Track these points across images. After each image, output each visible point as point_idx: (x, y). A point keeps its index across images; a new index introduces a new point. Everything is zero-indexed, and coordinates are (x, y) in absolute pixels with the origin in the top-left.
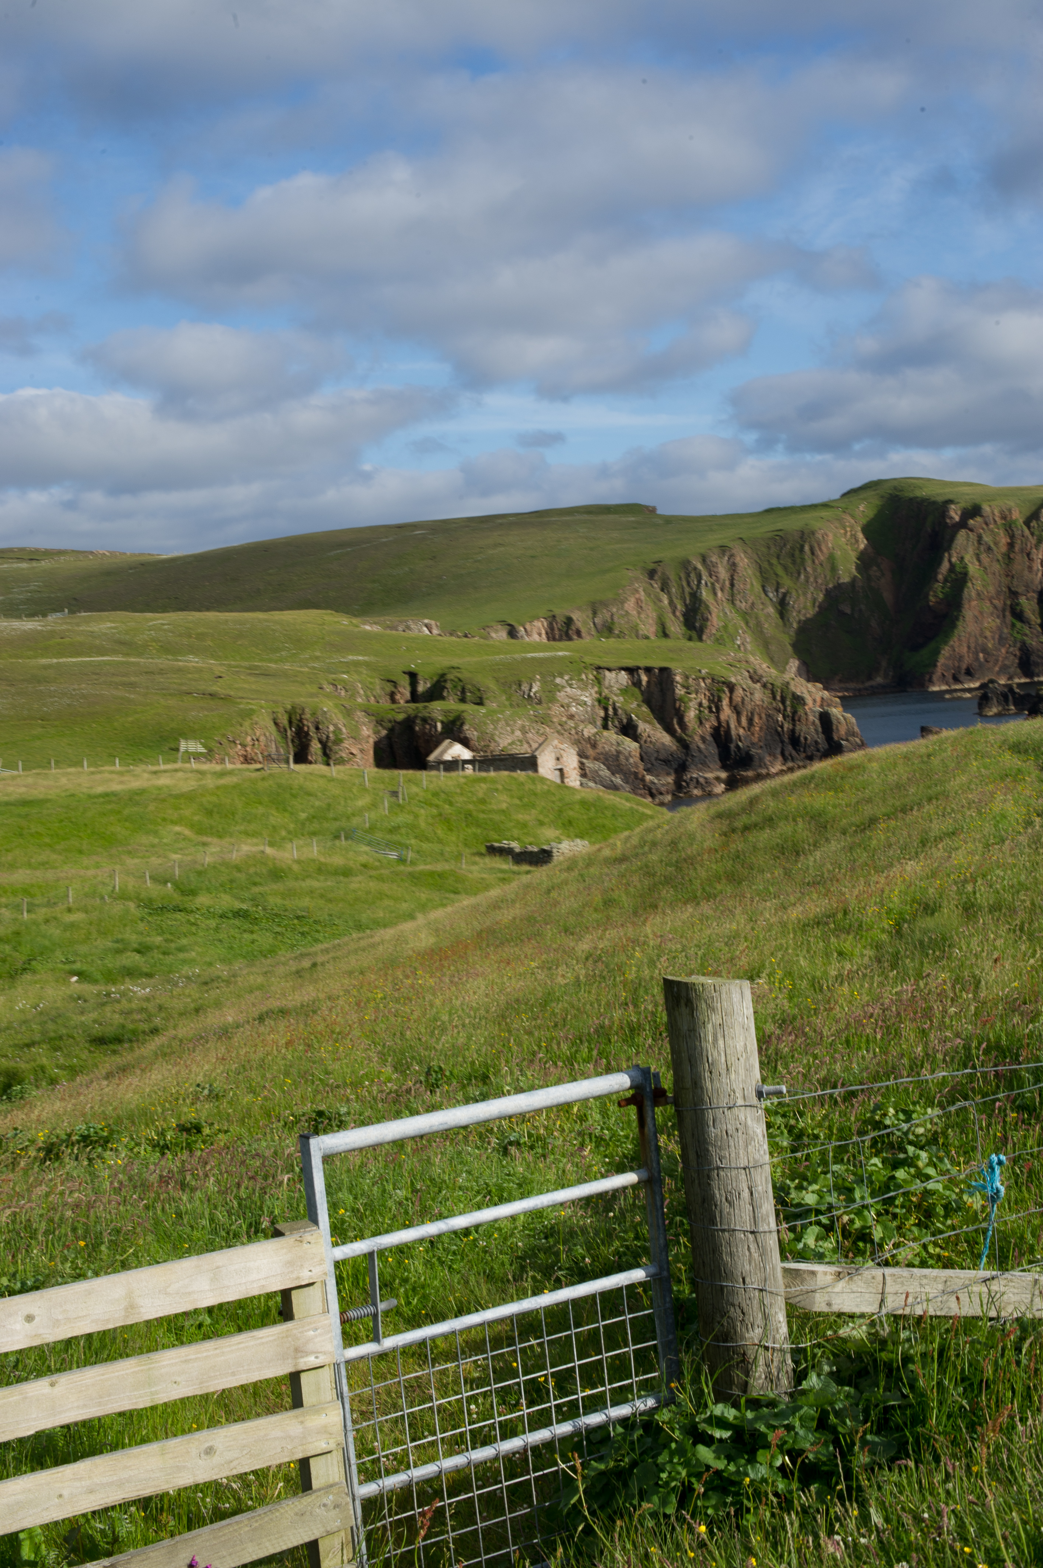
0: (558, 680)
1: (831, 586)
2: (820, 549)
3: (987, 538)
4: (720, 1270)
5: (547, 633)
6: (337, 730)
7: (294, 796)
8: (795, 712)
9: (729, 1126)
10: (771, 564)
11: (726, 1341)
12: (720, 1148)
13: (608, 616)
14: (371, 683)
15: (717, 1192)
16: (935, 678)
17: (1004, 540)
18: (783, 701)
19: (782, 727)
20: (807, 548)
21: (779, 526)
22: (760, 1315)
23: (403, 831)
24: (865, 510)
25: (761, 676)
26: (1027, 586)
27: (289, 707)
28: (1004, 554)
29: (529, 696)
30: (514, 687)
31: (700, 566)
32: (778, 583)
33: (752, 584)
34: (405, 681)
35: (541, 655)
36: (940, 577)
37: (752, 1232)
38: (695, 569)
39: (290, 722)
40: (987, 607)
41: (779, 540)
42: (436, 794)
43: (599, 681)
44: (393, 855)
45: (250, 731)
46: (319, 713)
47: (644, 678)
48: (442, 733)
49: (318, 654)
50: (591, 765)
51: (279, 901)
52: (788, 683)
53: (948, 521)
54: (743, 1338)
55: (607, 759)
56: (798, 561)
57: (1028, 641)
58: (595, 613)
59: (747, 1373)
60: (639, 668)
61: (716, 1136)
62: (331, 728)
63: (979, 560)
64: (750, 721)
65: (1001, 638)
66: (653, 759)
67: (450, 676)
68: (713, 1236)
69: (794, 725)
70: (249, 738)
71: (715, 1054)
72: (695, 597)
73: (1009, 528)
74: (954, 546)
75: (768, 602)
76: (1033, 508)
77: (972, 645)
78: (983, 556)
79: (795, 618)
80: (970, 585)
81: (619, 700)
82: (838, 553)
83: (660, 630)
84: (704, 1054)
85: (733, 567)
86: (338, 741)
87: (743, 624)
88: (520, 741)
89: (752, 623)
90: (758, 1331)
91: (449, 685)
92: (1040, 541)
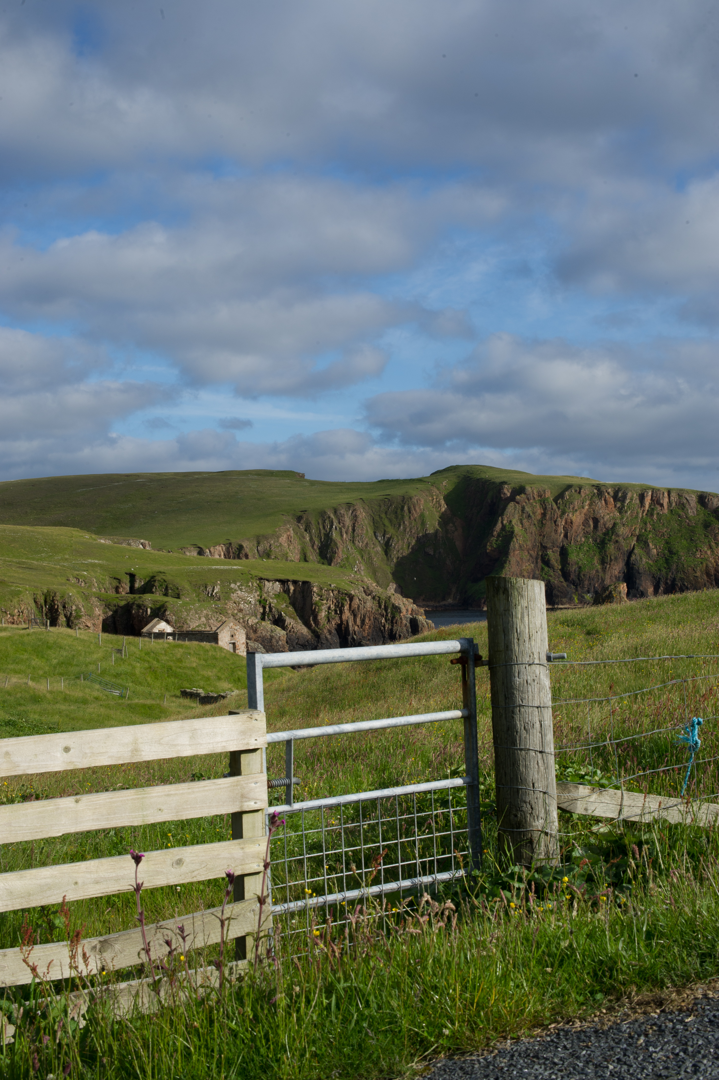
0: (233, 586)
1: (421, 535)
2: (415, 509)
3: (528, 509)
4: (517, 778)
5: (224, 555)
6: (78, 608)
7: (49, 648)
8: (393, 617)
9: (529, 678)
10: (381, 518)
11: (519, 828)
12: (522, 692)
13: (268, 546)
14: (103, 579)
15: (518, 722)
17: (539, 511)
18: (386, 609)
19: (384, 627)
20: (406, 508)
21: (388, 492)
22: (543, 811)
23: (123, 676)
24: (447, 485)
25: (372, 592)
26: (553, 543)
27: (45, 591)
28: (539, 521)
29: (212, 594)
30: (202, 588)
31: (332, 516)
32: (385, 531)
33: (367, 531)
34: (126, 580)
35: (222, 567)
36: (495, 533)
37: (541, 752)
38: (329, 517)
39: (46, 602)
40: (525, 555)
41: (388, 502)
42: (147, 654)
43: (260, 588)
44: (117, 693)
45: (17, 606)
46: (66, 596)
47: (292, 588)
48: (150, 616)
49: (67, 557)
50: (252, 645)
51: (37, 717)
52: (390, 597)
53: (502, 495)
54: (531, 825)
55: (263, 641)
56: (400, 516)
57: (552, 580)
58: (259, 543)
59: (533, 851)
60: (288, 581)
61: (520, 683)
62: (74, 608)
63: (522, 524)
64: (363, 621)
66: (294, 643)
67: (157, 578)
68: (514, 753)
69: (392, 626)
70: (16, 611)
71: (522, 627)
72: (328, 536)
73: (543, 503)
74: (505, 512)
75: (377, 543)
76: (560, 491)
78: (525, 521)
79: (395, 555)
80: (515, 539)
81: (274, 602)
82: (427, 513)
83: (303, 558)
84: (515, 626)
85: (355, 518)
86: (78, 617)
87: (359, 557)
88: (205, 625)
89: (366, 557)
90: (541, 821)
91: (157, 584)
92: (563, 513)
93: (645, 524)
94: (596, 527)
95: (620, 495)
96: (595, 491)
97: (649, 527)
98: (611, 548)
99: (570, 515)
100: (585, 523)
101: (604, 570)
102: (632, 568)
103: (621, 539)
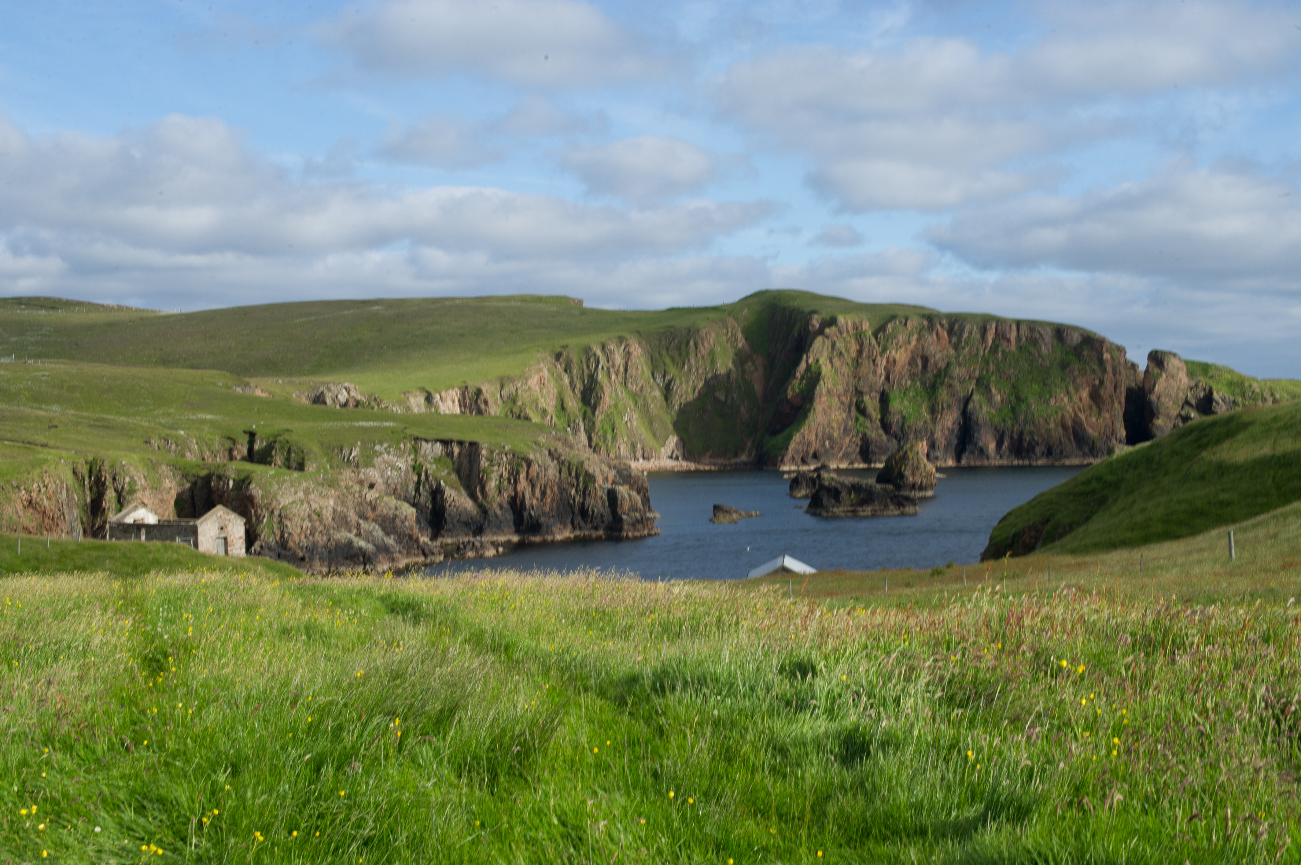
1: (709, 375)
2: (703, 344)
3: (839, 345)
5: (459, 400)
6: (133, 481)
8: (586, 488)
10: (661, 355)
13: (513, 390)
14: (210, 439)
16: (786, 459)
17: (854, 347)
18: (577, 477)
19: (574, 499)
20: (692, 342)
21: (672, 323)
24: (748, 314)
26: (871, 387)
28: (853, 360)
29: (348, 459)
30: (337, 451)
31: (599, 353)
32: (665, 371)
33: (643, 371)
34: (244, 439)
36: (798, 375)
38: (595, 354)
39: (89, 472)
40: (835, 402)
41: (670, 335)
43: (416, 450)
45: (36, 478)
46: (118, 465)
47: (457, 450)
53: (811, 328)
55: (384, 521)
56: (684, 353)
57: (869, 433)
58: (502, 387)
60: (452, 441)
62: (127, 479)
63: (832, 362)
64: (543, 493)
65: (845, 429)
66: (455, 521)
67: (281, 438)
72: (592, 378)
73: (859, 337)
74: (812, 349)
75: (656, 386)
76: (883, 322)
77: (820, 434)
78: (835, 360)
79: (677, 401)
80: (822, 382)
81: (431, 468)
82: (718, 349)
83: (559, 405)
85: (628, 355)
87: (631, 403)
89: (640, 403)
92: (884, 350)
93: (988, 363)
94: (925, 366)
95: (956, 327)
96: (925, 323)
97: (992, 367)
98: (943, 394)
99: (893, 352)
100: (912, 362)
101: (934, 420)
102: (970, 419)
103: (956, 383)
